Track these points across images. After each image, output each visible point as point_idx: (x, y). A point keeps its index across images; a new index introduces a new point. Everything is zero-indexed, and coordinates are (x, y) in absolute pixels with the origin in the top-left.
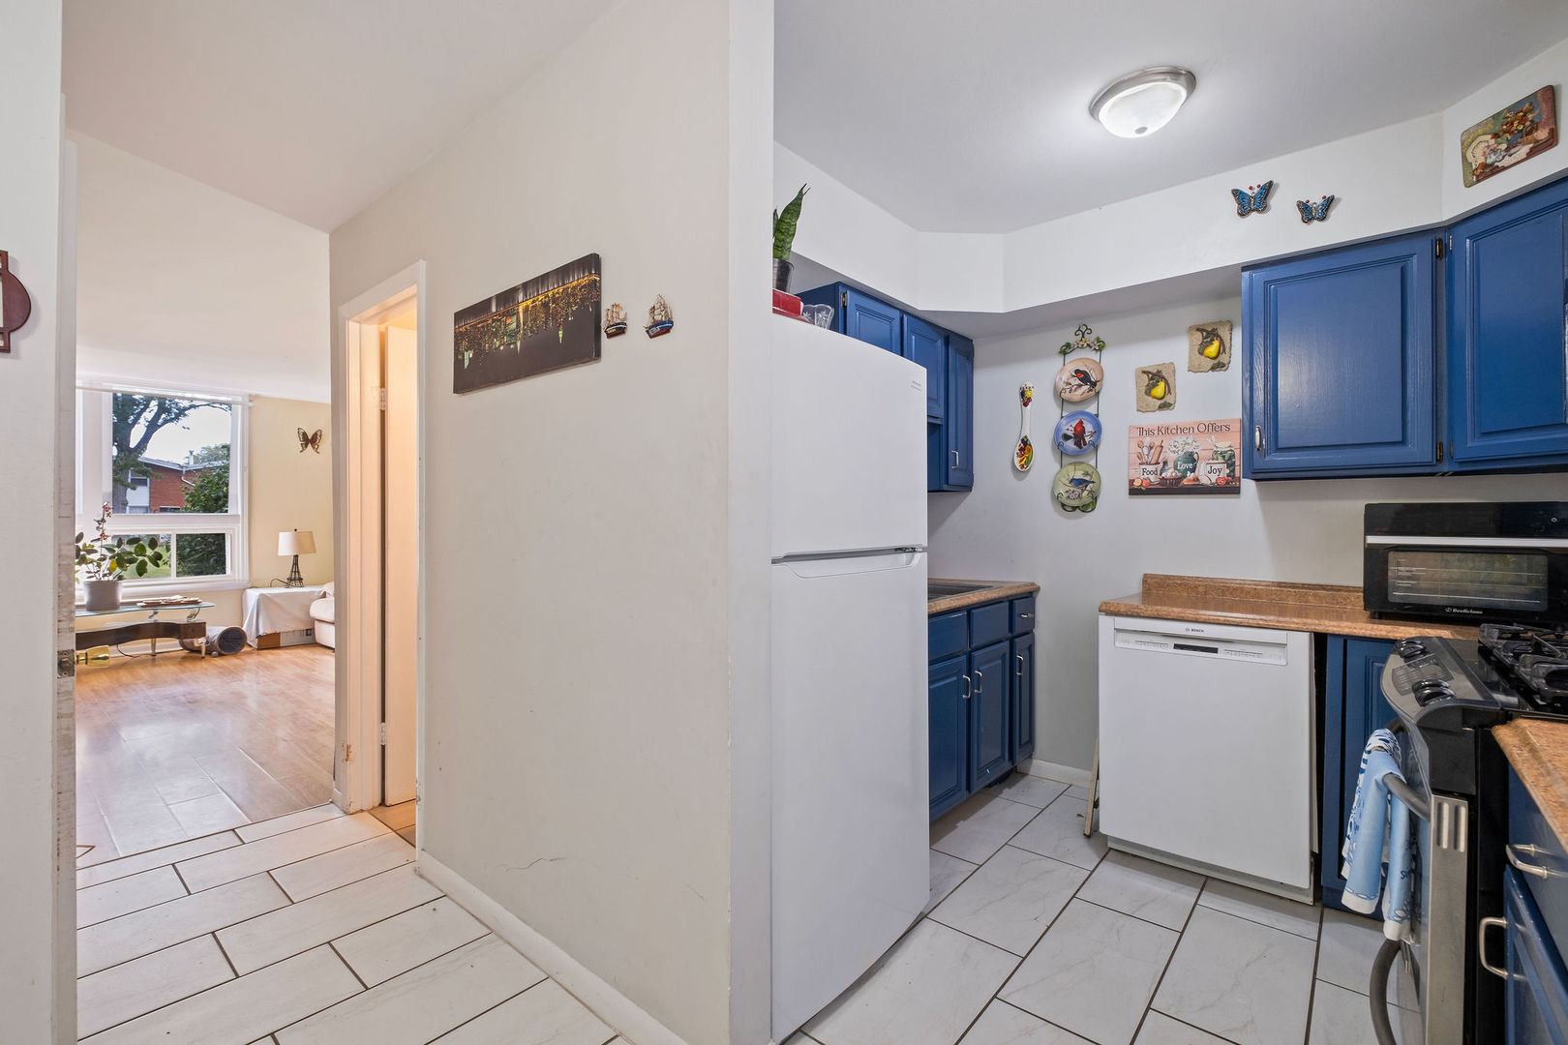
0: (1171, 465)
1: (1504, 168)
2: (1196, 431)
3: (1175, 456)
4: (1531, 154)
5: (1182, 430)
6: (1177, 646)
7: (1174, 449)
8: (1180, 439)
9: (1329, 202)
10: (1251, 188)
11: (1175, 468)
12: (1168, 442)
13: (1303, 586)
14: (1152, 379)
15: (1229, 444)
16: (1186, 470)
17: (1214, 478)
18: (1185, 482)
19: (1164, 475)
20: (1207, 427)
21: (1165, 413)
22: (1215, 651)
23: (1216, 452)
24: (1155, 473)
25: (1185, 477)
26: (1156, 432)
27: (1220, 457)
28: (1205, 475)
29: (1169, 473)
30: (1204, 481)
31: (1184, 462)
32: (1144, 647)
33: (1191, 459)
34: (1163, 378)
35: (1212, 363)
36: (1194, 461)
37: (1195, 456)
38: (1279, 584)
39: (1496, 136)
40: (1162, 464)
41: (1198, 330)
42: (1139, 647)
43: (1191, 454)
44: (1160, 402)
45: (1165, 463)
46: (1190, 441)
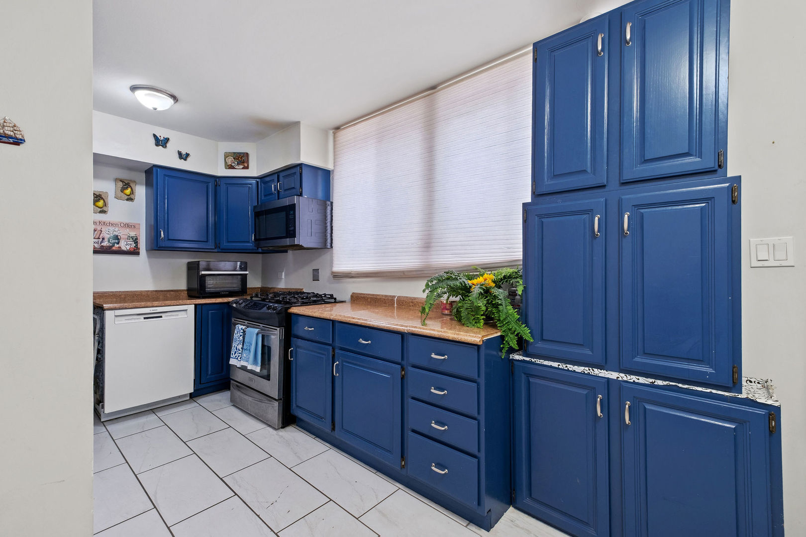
0: (106, 240)
1: (236, 169)
2: (119, 226)
3: (109, 236)
4: (243, 168)
5: (112, 225)
6: (145, 318)
7: (108, 233)
8: (111, 229)
9: (188, 155)
10: (160, 136)
11: (109, 241)
12: (105, 229)
13: (165, 291)
14: (96, 197)
15: (135, 233)
16: (114, 243)
17: (128, 247)
18: (114, 248)
19: (102, 244)
20: (125, 225)
21: (102, 215)
22: (161, 317)
23: (129, 236)
24: (97, 243)
25: (114, 246)
26: (98, 223)
27: (131, 239)
28: (124, 245)
29: (105, 244)
30: (124, 248)
31: (113, 239)
32: (129, 321)
33: (117, 238)
34: (102, 198)
35: (127, 197)
36: (118, 239)
37: (119, 237)
38: (156, 291)
39: (234, 159)
40: (101, 240)
41: (121, 181)
42: (127, 322)
43: (117, 236)
44: (99, 210)
45: (103, 239)
46: (116, 230)
